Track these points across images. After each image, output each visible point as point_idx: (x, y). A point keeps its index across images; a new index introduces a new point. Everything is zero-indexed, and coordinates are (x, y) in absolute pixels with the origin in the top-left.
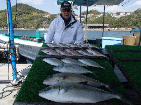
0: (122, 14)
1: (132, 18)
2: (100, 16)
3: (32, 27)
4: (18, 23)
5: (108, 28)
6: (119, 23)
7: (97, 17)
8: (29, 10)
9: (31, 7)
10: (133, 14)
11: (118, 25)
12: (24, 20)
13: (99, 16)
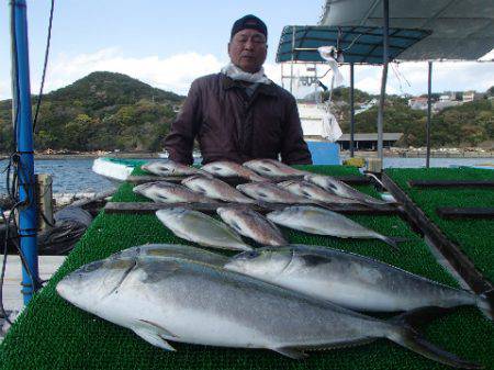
0: (447, 97)
1: (483, 113)
2: (370, 106)
3: (139, 148)
4: (90, 136)
5: (398, 149)
6: (438, 130)
7: (357, 112)
8: (128, 92)
9: (137, 81)
10: (486, 98)
11: (435, 138)
12: (111, 125)
13: (365, 107)
